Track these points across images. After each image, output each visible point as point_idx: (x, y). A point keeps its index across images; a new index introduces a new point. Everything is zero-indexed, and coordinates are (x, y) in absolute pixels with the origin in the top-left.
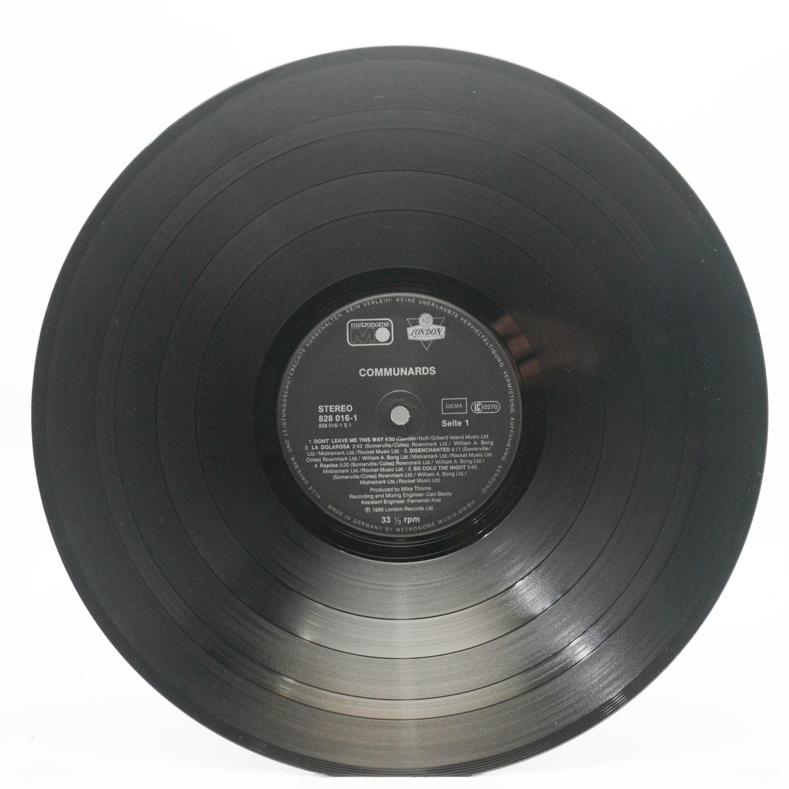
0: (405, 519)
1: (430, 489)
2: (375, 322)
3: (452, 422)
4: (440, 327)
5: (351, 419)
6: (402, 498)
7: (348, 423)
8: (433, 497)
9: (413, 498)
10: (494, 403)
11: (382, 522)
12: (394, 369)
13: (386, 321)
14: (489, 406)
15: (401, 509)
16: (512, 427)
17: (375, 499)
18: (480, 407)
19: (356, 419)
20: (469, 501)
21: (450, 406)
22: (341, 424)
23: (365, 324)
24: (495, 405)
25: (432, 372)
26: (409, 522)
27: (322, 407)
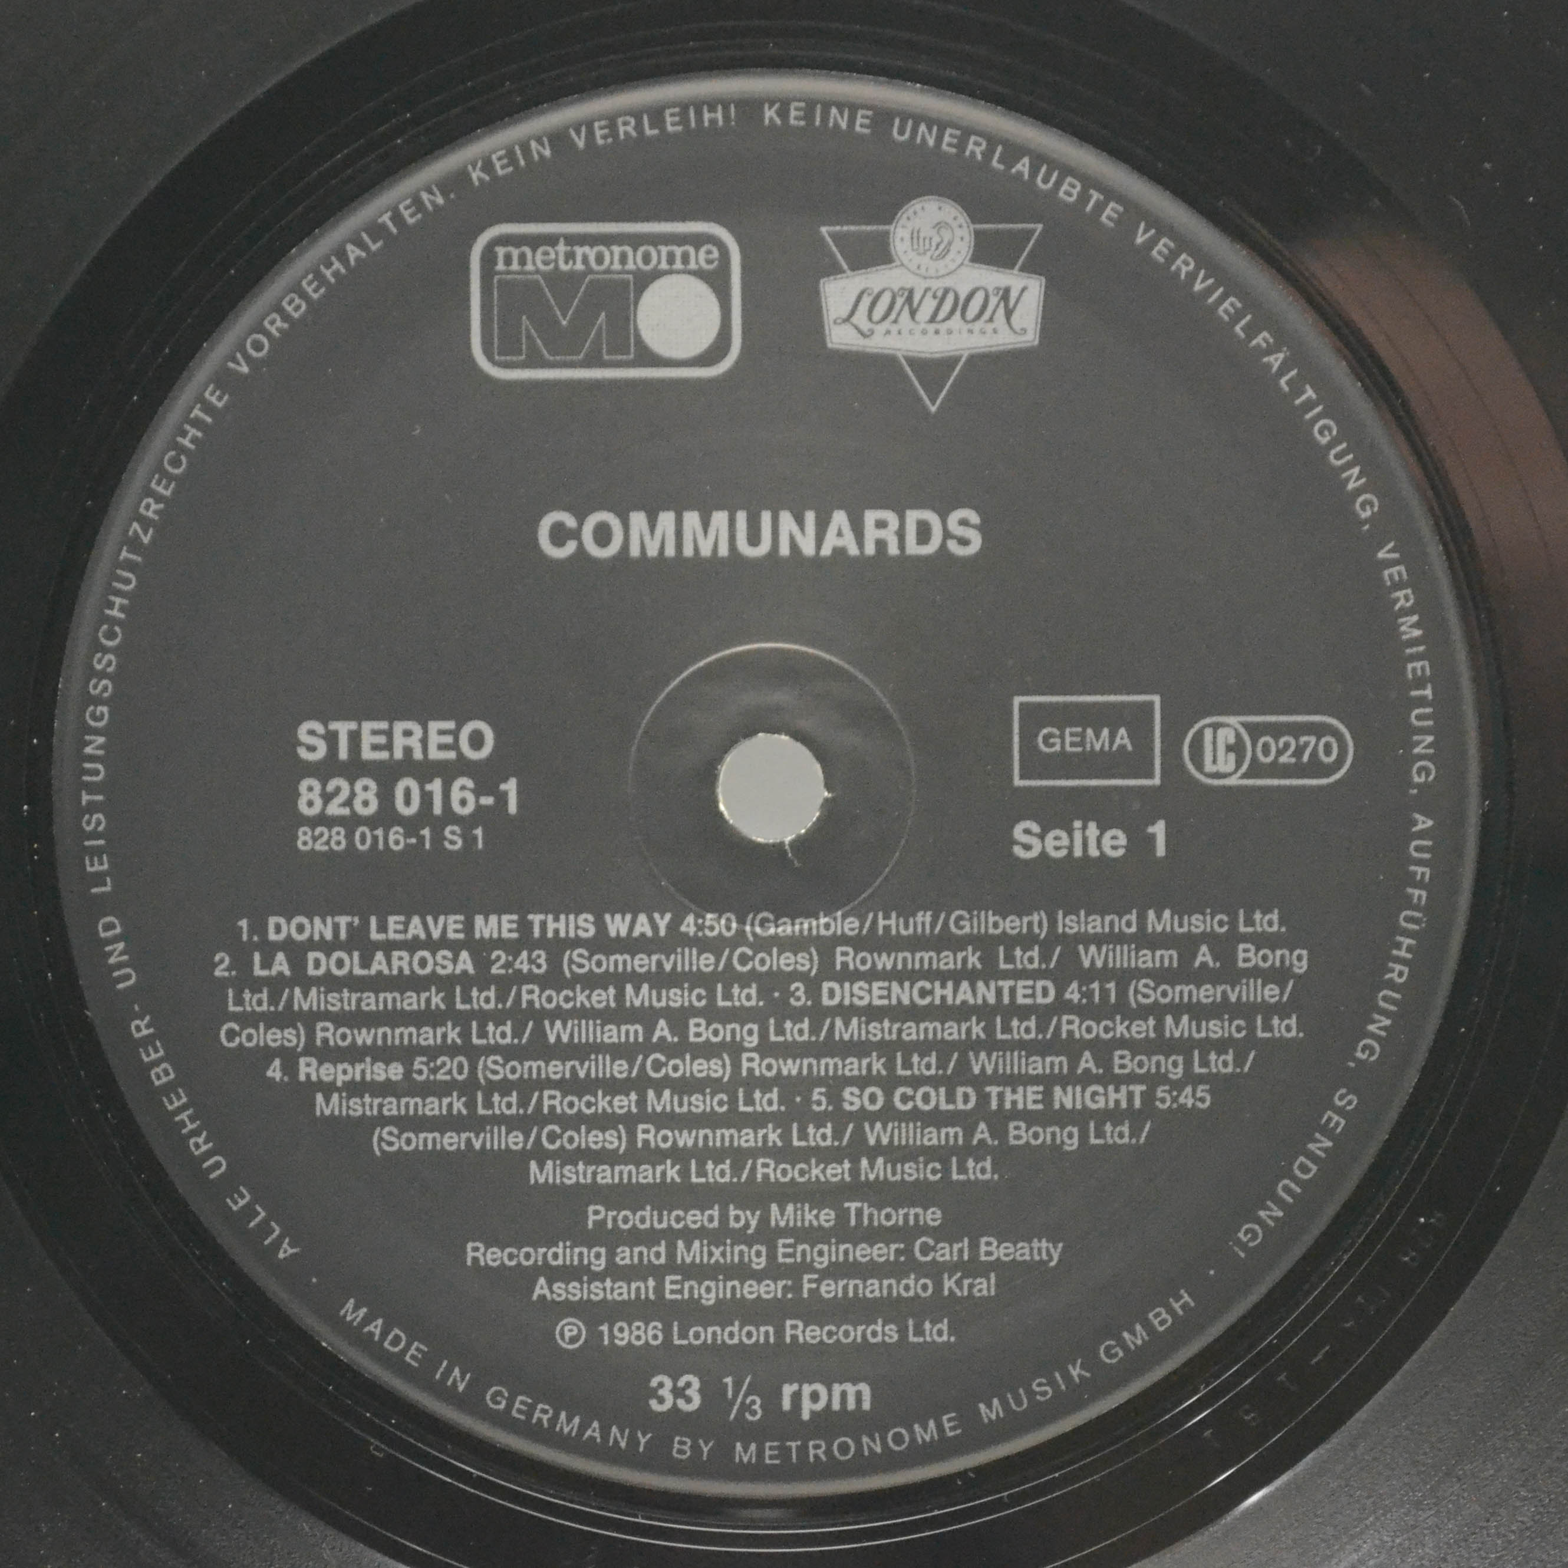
0: (788, 1390)
1: (933, 1216)
2: (636, 241)
3: (1070, 833)
4: (1013, 280)
5: (487, 801)
6: (773, 1271)
7: (467, 824)
8: (951, 1268)
9: (835, 1271)
10: (1319, 730)
11: (654, 1404)
12: (741, 517)
13: (698, 241)
14: (1287, 746)
15: (764, 1333)
16: (1420, 870)
17: (614, 1271)
18: (1236, 748)
19: (513, 808)
20: (1162, 1297)
21: (1062, 737)
22: (426, 832)
23: (579, 251)
24: (1323, 740)
25: (964, 542)
26: (807, 1408)
27: (319, 728)
